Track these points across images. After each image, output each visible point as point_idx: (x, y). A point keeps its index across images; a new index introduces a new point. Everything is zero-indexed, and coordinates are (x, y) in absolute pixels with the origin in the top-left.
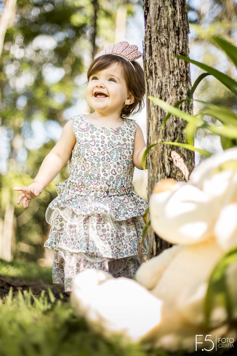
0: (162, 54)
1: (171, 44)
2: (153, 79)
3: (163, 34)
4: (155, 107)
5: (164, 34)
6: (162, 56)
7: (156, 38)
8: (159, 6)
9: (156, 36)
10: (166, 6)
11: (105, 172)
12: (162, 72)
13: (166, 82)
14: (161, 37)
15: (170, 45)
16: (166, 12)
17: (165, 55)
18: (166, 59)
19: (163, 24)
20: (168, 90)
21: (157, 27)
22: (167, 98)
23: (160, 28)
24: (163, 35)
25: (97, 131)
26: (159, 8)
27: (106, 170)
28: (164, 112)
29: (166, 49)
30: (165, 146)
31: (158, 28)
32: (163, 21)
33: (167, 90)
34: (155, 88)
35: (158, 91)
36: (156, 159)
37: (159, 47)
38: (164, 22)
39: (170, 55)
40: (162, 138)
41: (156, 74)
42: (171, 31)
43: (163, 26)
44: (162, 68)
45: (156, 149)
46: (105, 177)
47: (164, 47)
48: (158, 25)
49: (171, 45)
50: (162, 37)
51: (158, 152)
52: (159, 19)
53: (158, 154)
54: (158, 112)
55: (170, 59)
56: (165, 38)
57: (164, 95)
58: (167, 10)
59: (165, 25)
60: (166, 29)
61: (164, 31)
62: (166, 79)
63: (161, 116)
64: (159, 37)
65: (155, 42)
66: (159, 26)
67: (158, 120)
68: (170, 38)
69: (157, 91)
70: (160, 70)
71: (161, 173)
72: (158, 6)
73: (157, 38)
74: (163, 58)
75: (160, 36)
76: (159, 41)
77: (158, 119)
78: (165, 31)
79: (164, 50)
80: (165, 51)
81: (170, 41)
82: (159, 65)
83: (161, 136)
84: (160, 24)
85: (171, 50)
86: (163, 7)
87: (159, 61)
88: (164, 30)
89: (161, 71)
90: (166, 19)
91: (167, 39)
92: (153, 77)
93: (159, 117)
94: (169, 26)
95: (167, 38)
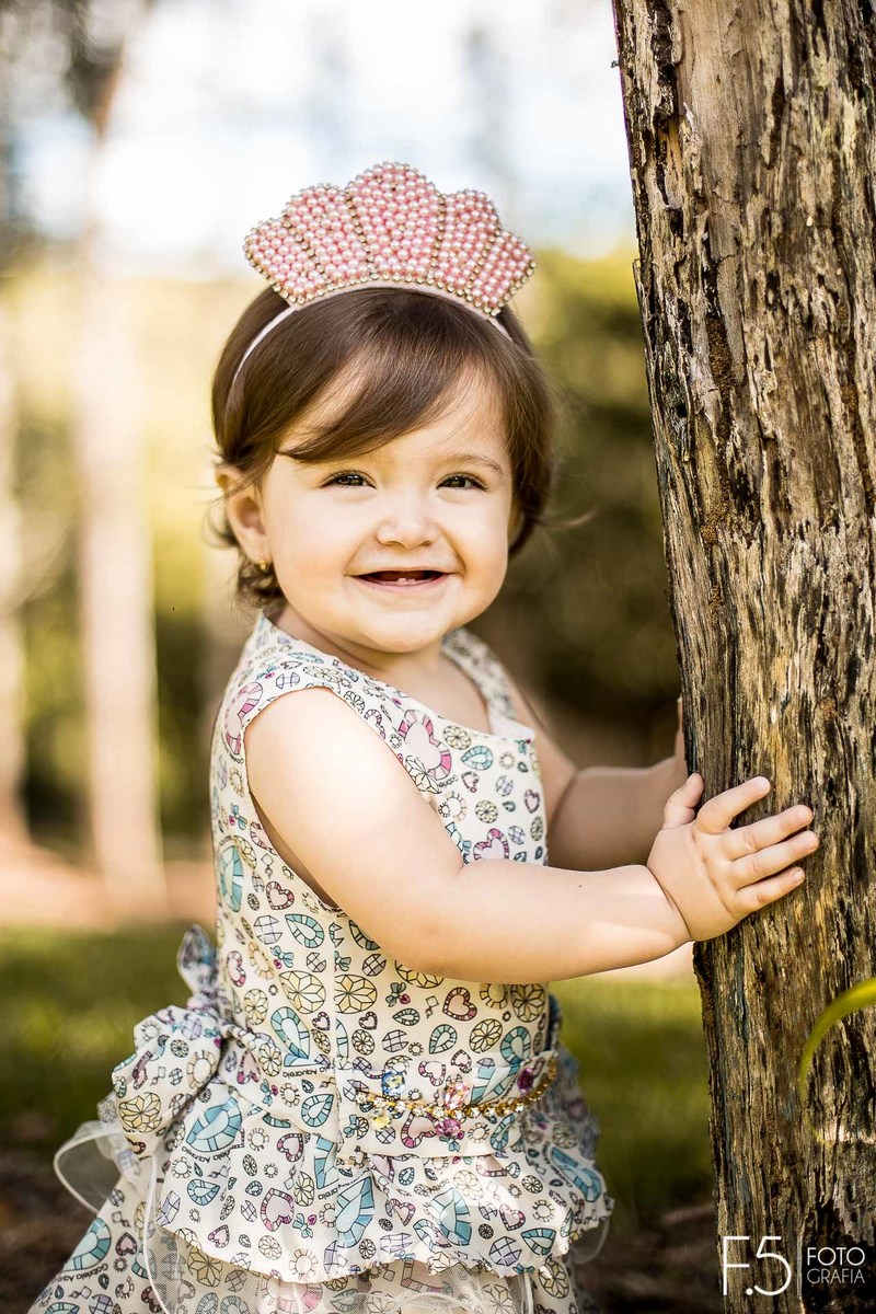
0: (809, 384)
1: (862, 325)
2: (762, 536)
3: (814, 259)
4: (785, 704)
5: (820, 258)
6: (814, 399)
7: (763, 280)
8: (780, 81)
9: (765, 267)
10: (820, 88)
11: (405, 1000)
12: (817, 494)
13: (850, 559)
14: (798, 279)
15: (857, 335)
16: (822, 126)
17: (832, 396)
18: (837, 419)
19: (808, 199)
20: (863, 607)
21: (767, 211)
22: (863, 659)
23: (793, 225)
24: (812, 270)
25: (497, 770)
26: (775, 98)
27: (410, 990)
28: (846, 741)
29: (834, 353)
30: (858, 934)
31: (776, 220)
32: (806, 180)
33: (859, 613)
34: (782, 591)
35: (803, 612)
36: (803, 1004)
37: (789, 339)
38: (817, 189)
39: (866, 397)
40: (840, 889)
41: (781, 505)
42: (856, 245)
43: (812, 210)
44: (818, 473)
45: (799, 944)
46: (402, 1027)
47: (818, 342)
48: (773, 202)
49: (863, 335)
50: (804, 278)
51: (817, 963)
52: (782, 165)
53: (814, 977)
54: (809, 737)
55: (865, 423)
56: (829, 291)
57: (843, 638)
58: (826, 113)
59: (819, 210)
60: (828, 233)
61: (817, 247)
62: (848, 539)
63: (828, 763)
64: (786, 281)
65: (762, 308)
66: (778, 206)
67: (808, 785)
68: (859, 291)
69: (795, 613)
70: (802, 483)
71: (838, 1081)
72: (770, 81)
73: (773, 281)
74: (817, 408)
75: (793, 272)
76: (789, 303)
77: (810, 776)
78: (824, 241)
79: (821, 360)
80: (827, 370)
81: (859, 307)
82: (793, 454)
83: (831, 878)
84: (791, 195)
85: (865, 367)
86: (803, 90)
87: (791, 427)
88: (816, 236)
89: (811, 492)
90: (828, 168)
91: (835, 296)
92: (763, 526)
93: (819, 766)
94: (849, 216)
95: (839, 287)
